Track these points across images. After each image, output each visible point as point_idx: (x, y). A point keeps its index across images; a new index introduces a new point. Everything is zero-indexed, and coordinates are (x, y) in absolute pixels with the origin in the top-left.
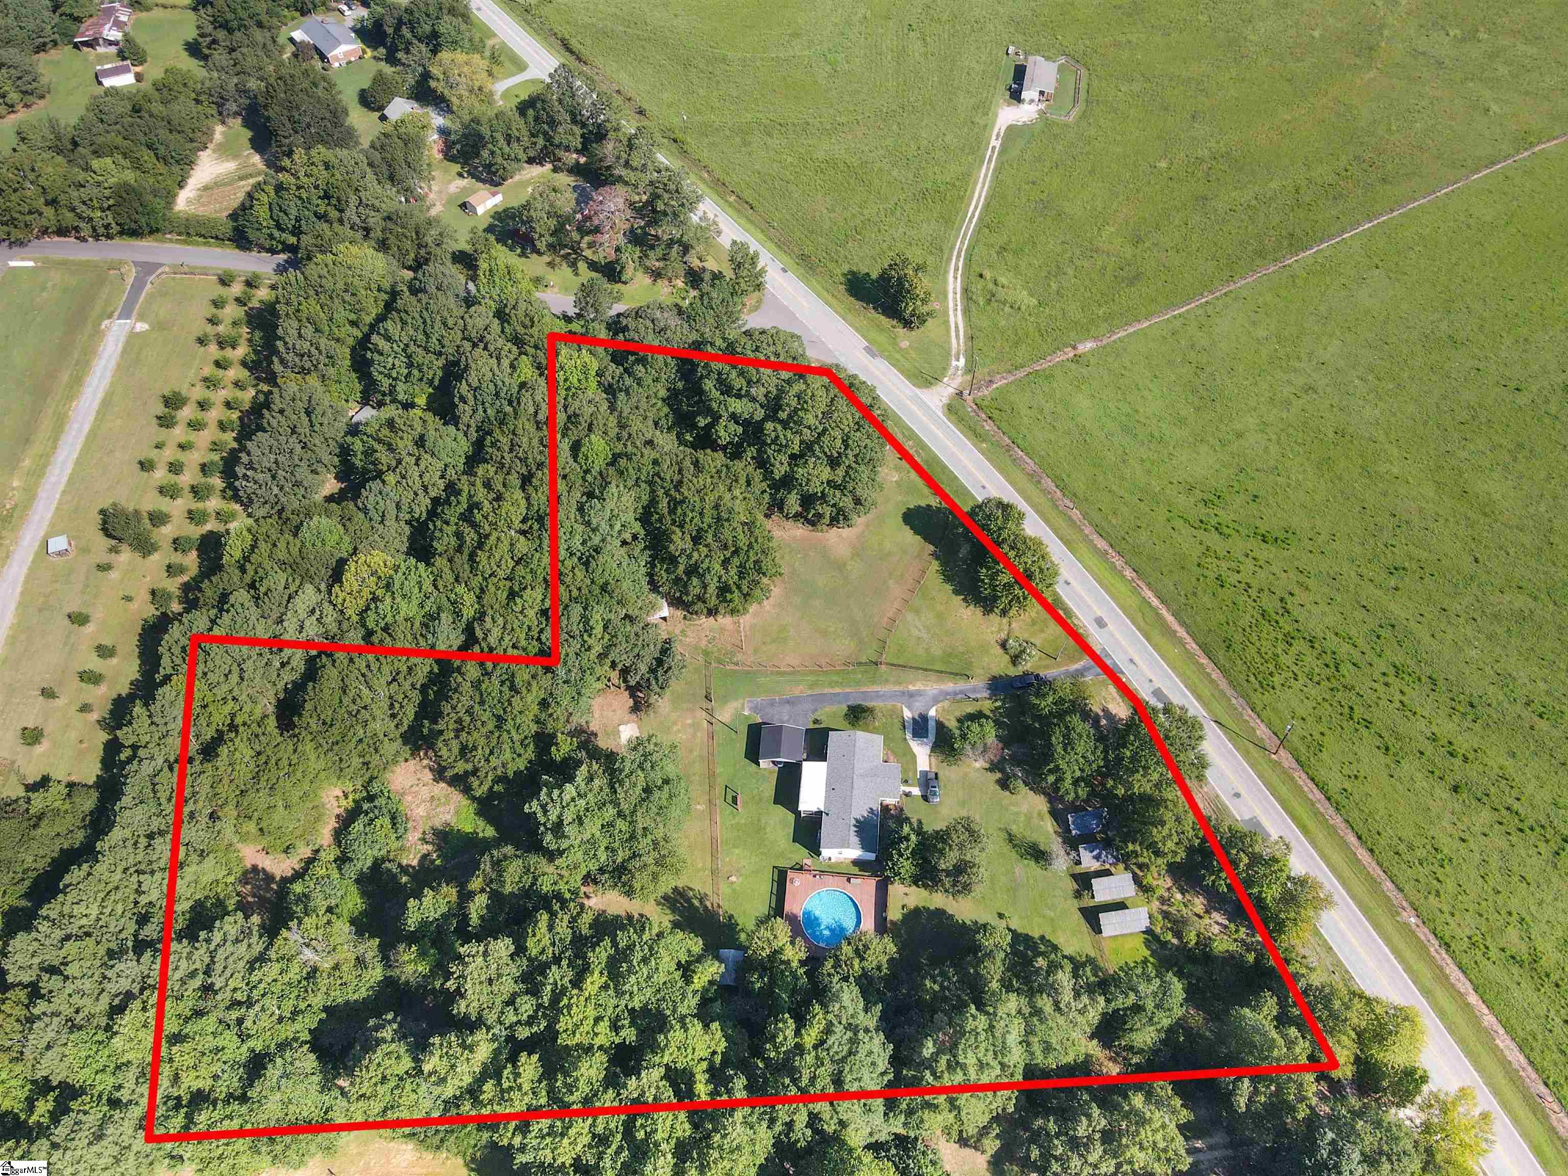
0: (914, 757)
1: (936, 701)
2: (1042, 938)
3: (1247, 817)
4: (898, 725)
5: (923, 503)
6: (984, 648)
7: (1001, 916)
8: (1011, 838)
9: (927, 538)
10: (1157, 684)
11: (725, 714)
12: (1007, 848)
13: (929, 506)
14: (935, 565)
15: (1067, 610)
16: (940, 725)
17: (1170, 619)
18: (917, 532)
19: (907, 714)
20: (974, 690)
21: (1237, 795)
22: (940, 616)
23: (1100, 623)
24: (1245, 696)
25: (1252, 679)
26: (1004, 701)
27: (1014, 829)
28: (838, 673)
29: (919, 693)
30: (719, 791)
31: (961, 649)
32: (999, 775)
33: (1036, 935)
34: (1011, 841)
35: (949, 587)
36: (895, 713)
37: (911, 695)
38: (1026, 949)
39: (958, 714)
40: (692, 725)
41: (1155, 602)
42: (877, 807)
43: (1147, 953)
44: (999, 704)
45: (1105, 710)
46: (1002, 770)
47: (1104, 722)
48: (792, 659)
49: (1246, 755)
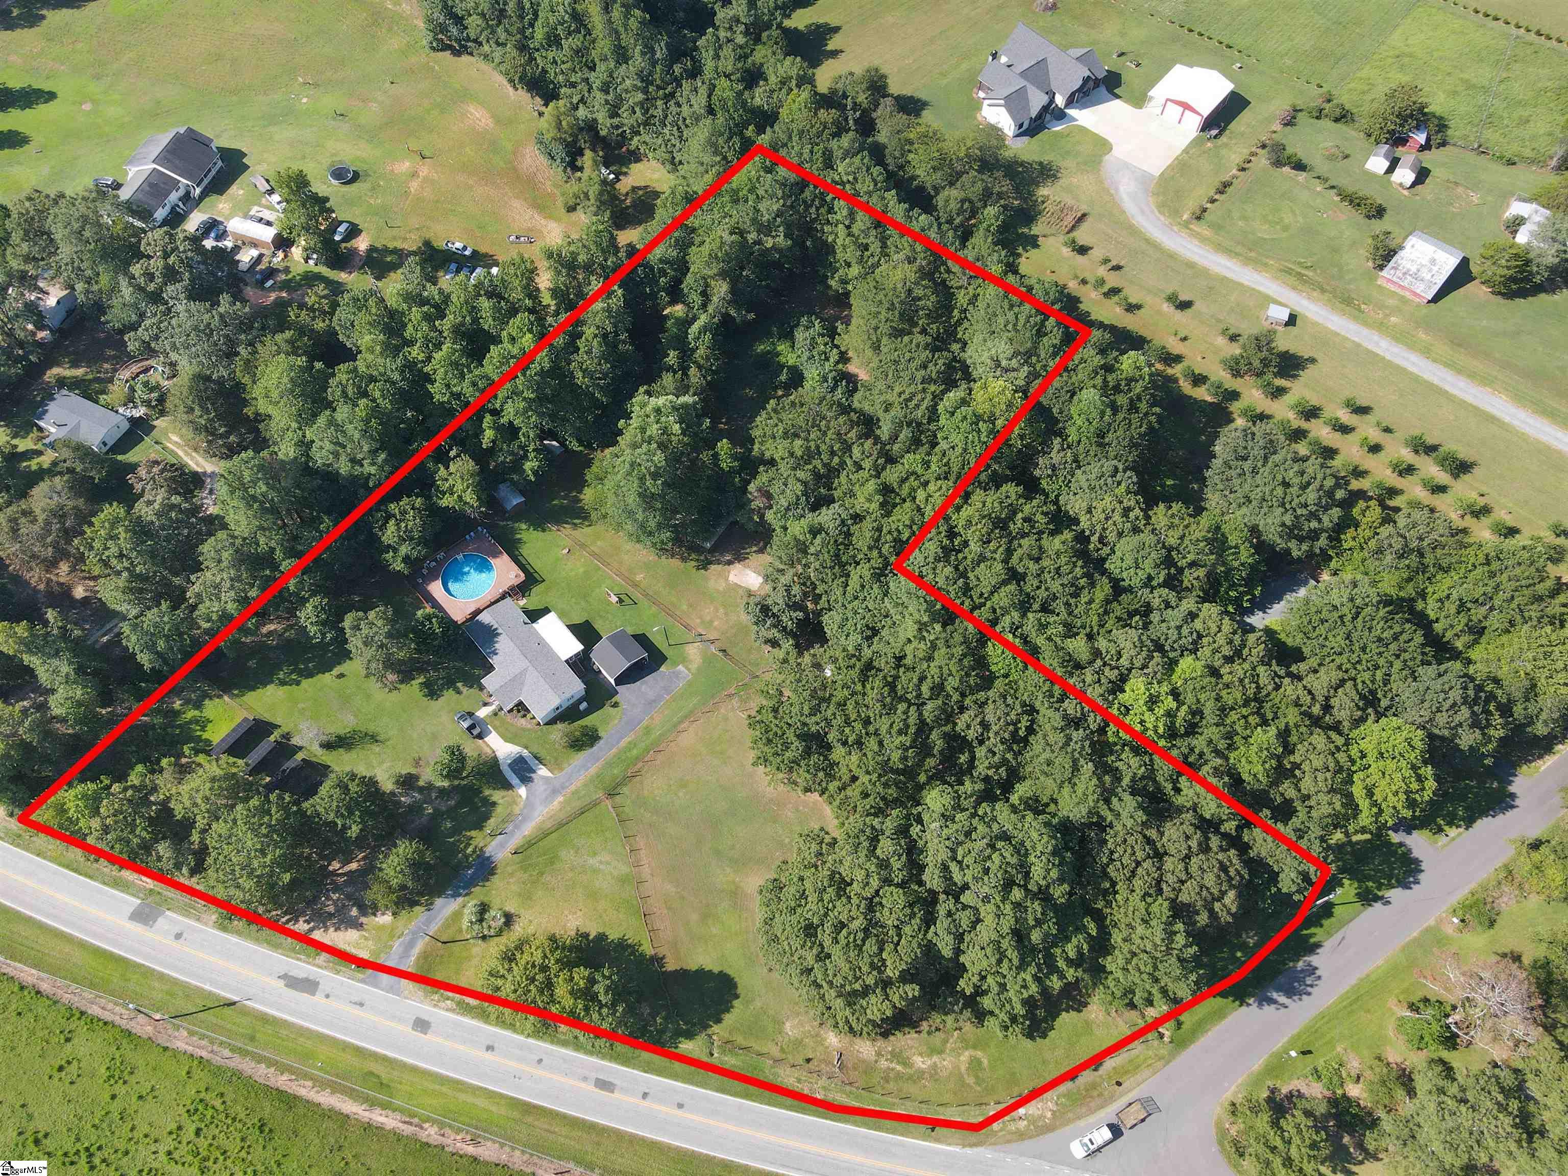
0: (506, 739)
1: (529, 803)
2: (298, 683)
3: (160, 920)
4: (543, 754)
5: (729, 1019)
6: (526, 897)
7: (341, 676)
8: (374, 738)
9: (683, 975)
10: (319, 998)
11: (693, 651)
12: (372, 728)
13: (719, 1021)
14: (647, 949)
15: (466, 1010)
16: (508, 786)
17: (349, 1107)
18: (702, 975)
19: (543, 771)
20: (502, 845)
21: (178, 936)
22: (593, 895)
23: (422, 1025)
24: (218, 1071)
25: (218, 1103)
26: (467, 857)
27: (376, 748)
28: (637, 759)
29: (548, 800)
30: (636, 595)
31: (547, 878)
32: (421, 783)
33: (306, 683)
34: (372, 737)
35: (613, 935)
36: (555, 765)
37: (555, 792)
38: (307, 667)
39: (499, 809)
40: (711, 621)
41: (379, 1117)
42: (494, 661)
43: (205, 736)
44: (469, 850)
45: (359, 926)
46: (421, 790)
47: (354, 912)
48: (688, 738)
49: (189, 991)
